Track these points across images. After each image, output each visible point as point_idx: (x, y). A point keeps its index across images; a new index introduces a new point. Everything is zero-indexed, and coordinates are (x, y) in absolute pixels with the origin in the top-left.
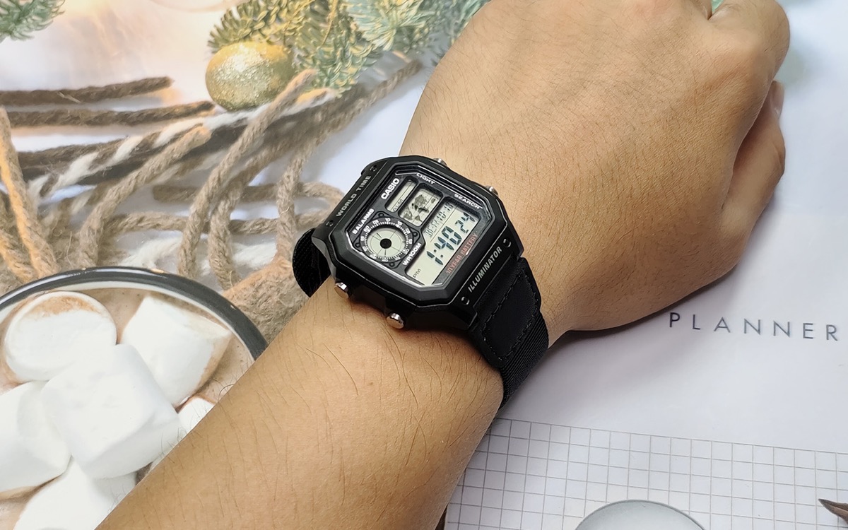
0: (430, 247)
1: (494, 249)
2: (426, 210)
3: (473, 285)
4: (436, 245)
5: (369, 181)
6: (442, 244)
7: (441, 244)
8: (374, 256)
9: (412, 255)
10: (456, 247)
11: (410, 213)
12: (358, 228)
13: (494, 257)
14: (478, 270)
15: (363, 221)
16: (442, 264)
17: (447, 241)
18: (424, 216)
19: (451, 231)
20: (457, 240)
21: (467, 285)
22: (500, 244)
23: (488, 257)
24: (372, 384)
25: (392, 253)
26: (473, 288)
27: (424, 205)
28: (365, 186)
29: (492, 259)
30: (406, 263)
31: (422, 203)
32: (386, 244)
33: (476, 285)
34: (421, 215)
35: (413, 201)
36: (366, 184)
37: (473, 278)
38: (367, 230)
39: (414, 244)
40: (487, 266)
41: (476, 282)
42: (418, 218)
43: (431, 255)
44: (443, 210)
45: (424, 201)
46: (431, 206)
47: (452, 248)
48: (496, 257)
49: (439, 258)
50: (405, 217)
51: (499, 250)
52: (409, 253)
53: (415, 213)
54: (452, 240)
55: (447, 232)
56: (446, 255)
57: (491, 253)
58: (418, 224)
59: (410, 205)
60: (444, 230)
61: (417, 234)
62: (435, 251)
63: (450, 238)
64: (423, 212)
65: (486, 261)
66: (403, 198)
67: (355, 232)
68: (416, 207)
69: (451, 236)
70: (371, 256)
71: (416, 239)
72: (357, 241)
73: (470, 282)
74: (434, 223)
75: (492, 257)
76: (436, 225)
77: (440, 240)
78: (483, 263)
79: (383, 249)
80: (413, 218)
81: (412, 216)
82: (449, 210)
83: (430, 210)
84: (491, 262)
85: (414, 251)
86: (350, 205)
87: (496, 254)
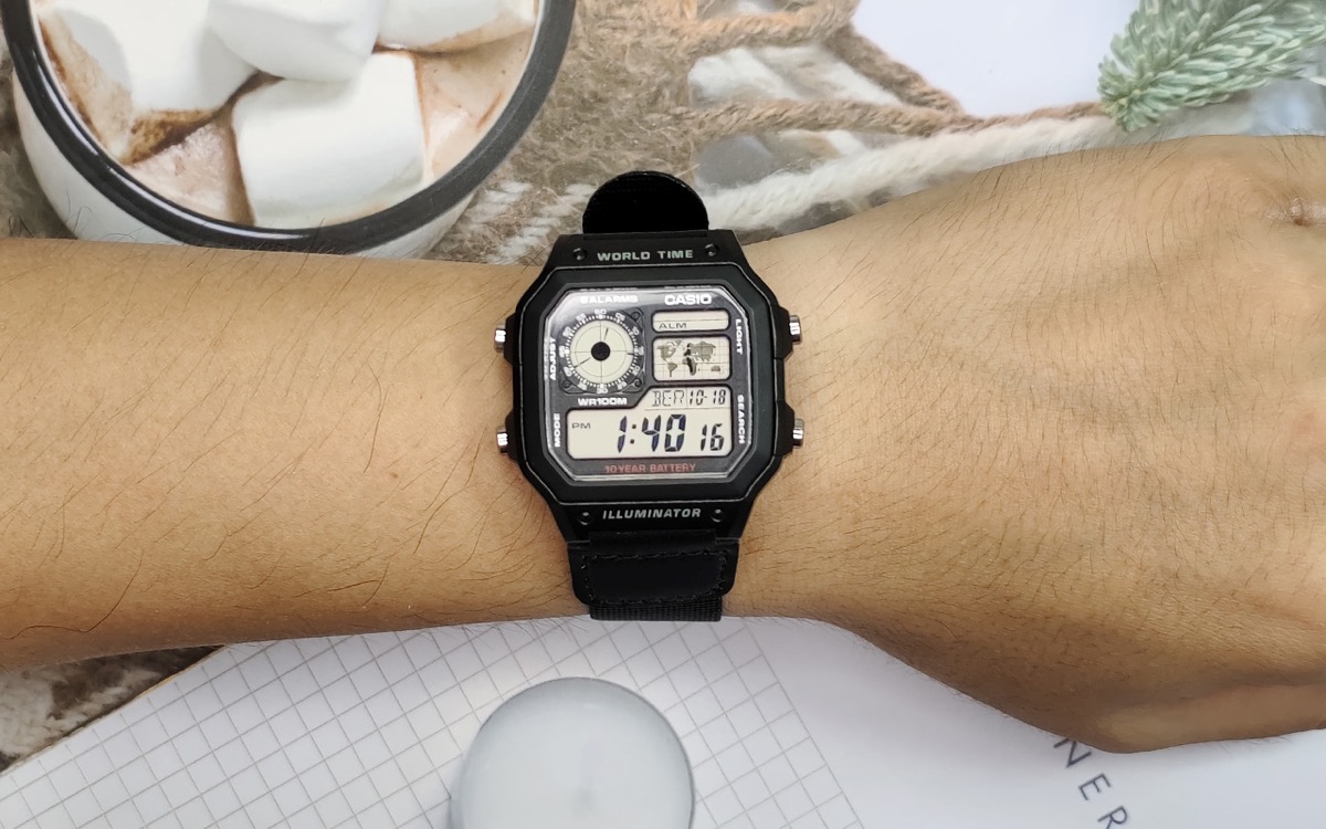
0: (635, 417)
1: (691, 507)
2: (692, 370)
3: (614, 514)
4: (646, 423)
5: (684, 259)
6: (652, 430)
7: (651, 427)
8: (563, 351)
9: (601, 402)
10: (661, 451)
11: (674, 350)
13: (680, 514)
14: (641, 508)
15: (608, 299)
16: (620, 450)
17: (662, 433)
18: (682, 373)
19: (682, 426)
20: (673, 444)
21: (608, 508)
22: (704, 508)
23: (673, 507)
24: (395, 476)
25: (589, 371)
26: (611, 517)
27: (700, 360)
28: (672, 260)
29: (673, 513)
30: (582, 402)
31: (702, 357)
32: (601, 352)
33: (619, 517)
34: (680, 368)
35: (696, 341)
36: (676, 260)
37: (623, 509)
38: (600, 313)
39: (621, 393)
40: (658, 514)
41: (622, 514)
42: (673, 367)
43: (623, 427)
44: (709, 392)
45: (706, 357)
46: (704, 372)
47: (654, 447)
48: (683, 515)
49: (627, 441)
50: (662, 348)
51: (697, 513)
52: (601, 396)
53: (679, 357)
54: (668, 438)
55: (676, 423)
56: (641, 447)
57: (682, 507)
58: (661, 373)
59: (686, 341)
60: (676, 417)
62: (634, 427)
63: (669, 432)
64: (687, 368)
65: (665, 507)
66: (690, 327)
67: (584, 300)
68: (688, 353)
69: (675, 432)
70: (561, 348)
71: (632, 388)
73: (614, 509)
74: (679, 395)
75: (677, 511)
76: (678, 401)
77: (658, 421)
78: (659, 507)
79: (590, 355)
80: (668, 360)
81: (670, 356)
82: (714, 401)
83: (697, 376)
84: (668, 514)
85: (610, 401)
86: (627, 261)
87: (686, 513)
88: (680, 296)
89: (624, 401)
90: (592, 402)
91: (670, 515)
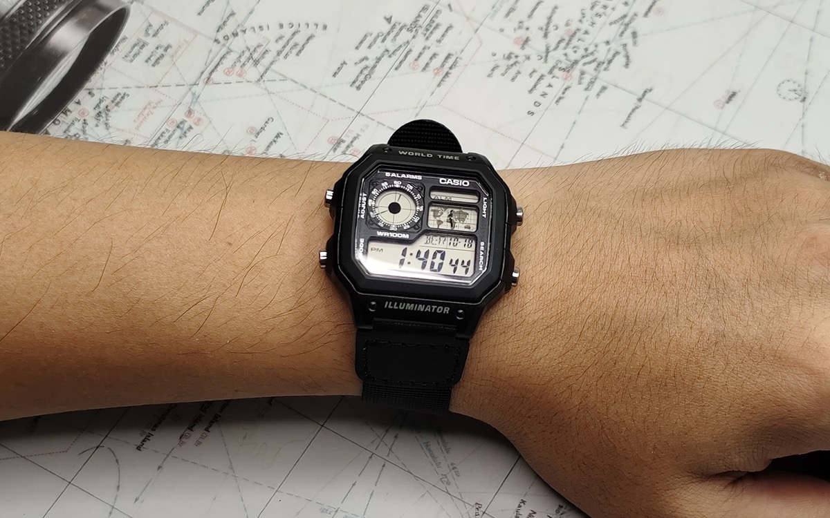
0: (412, 249)
1: (444, 305)
2: (453, 226)
3: (393, 305)
4: (419, 252)
5: (454, 160)
6: (423, 258)
7: (422, 256)
9: (392, 235)
10: (427, 271)
11: (442, 213)
12: (393, 175)
13: (436, 309)
14: (411, 302)
15: (403, 176)
16: (400, 267)
17: (429, 260)
18: (446, 226)
19: (442, 258)
20: (436, 267)
21: (389, 300)
22: (454, 309)
23: (432, 304)
24: (230, 244)
25: (386, 218)
26: (390, 307)
27: (458, 221)
28: (446, 159)
29: (432, 309)
30: (380, 234)
31: (459, 219)
32: (395, 208)
33: (395, 307)
34: (445, 223)
35: (456, 210)
36: (449, 160)
37: (399, 301)
38: (397, 184)
39: (405, 232)
40: (421, 308)
41: (398, 305)
42: (440, 222)
43: (404, 253)
44: (462, 241)
45: (462, 219)
46: (460, 227)
47: (423, 267)
48: (438, 311)
49: (406, 262)
50: (434, 211)
51: (447, 310)
52: (393, 231)
53: (444, 216)
55: (439, 255)
56: (413, 266)
57: (438, 304)
58: (432, 224)
59: (450, 210)
60: (439, 252)
61: (419, 229)
62: (411, 254)
63: (434, 261)
64: (449, 224)
65: (426, 304)
66: (453, 199)
67: (388, 174)
68: (451, 215)
69: (438, 261)
71: (413, 230)
73: (393, 301)
74: (442, 239)
75: (434, 307)
76: (442, 242)
77: (427, 253)
78: (422, 303)
79: (388, 209)
80: (438, 218)
81: (439, 216)
82: (465, 245)
83: (455, 229)
84: (428, 309)
85: (397, 235)
87: (440, 310)
88: (449, 180)
89: (406, 236)
90: (386, 234)
91: (430, 310)
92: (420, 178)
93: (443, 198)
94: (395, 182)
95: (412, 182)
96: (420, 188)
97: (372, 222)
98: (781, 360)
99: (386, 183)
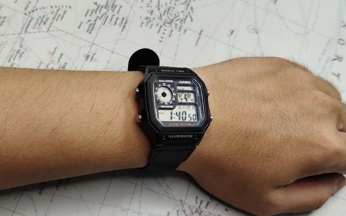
0: (174, 111)
1: (190, 134)
2: (187, 100)
3: (171, 136)
4: (177, 113)
5: (182, 72)
8: (156, 94)
9: (167, 107)
10: (181, 120)
11: (182, 95)
12: (162, 81)
13: (187, 136)
14: (178, 134)
15: (166, 81)
16: (171, 120)
17: (181, 116)
19: (186, 114)
20: (184, 119)
21: (170, 134)
22: (194, 135)
23: (186, 134)
24: (98, 114)
25: (162, 99)
26: (171, 137)
30: (162, 107)
32: (164, 95)
33: (172, 137)
34: (184, 99)
35: (187, 94)
36: (180, 72)
37: (174, 135)
38: (164, 85)
39: (171, 105)
40: (182, 136)
41: (173, 136)
42: (182, 99)
43: (171, 114)
44: (191, 106)
45: (189, 97)
47: (179, 119)
49: (173, 117)
50: (179, 94)
51: (191, 136)
52: (166, 105)
53: (183, 97)
54: (183, 117)
55: (184, 113)
56: (176, 119)
57: (188, 134)
58: (180, 101)
59: (184, 94)
60: (184, 112)
61: (175, 103)
62: (174, 114)
63: (183, 116)
64: (185, 100)
65: (184, 134)
66: (185, 89)
67: (160, 81)
68: (185, 96)
69: (184, 116)
71: (174, 104)
72: (157, 84)
74: (184, 106)
75: (187, 135)
76: (184, 108)
77: (180, 113)
78: (182, 134)
79: (161, 95)
80: (180, 98)
81: (181, 97)
82: (193, 108)
83: (188, 102)
85: (169, 107)
86: (169, 72)
87: (189, 136)
88: (183, 81)
89: (172, 107)
90: (164, 107)
91: (185, 137)
92: (172, 81)
93: (181, 89)
94: (163, 84)
95: (169, 83)
96: (173, 85)
97: (158, 102)
98: (312, 145)
99: (160, 85)
